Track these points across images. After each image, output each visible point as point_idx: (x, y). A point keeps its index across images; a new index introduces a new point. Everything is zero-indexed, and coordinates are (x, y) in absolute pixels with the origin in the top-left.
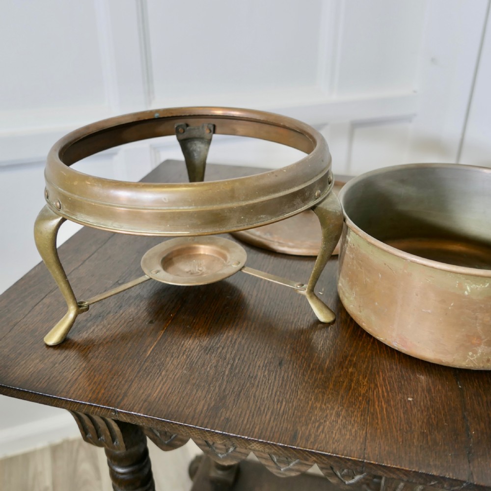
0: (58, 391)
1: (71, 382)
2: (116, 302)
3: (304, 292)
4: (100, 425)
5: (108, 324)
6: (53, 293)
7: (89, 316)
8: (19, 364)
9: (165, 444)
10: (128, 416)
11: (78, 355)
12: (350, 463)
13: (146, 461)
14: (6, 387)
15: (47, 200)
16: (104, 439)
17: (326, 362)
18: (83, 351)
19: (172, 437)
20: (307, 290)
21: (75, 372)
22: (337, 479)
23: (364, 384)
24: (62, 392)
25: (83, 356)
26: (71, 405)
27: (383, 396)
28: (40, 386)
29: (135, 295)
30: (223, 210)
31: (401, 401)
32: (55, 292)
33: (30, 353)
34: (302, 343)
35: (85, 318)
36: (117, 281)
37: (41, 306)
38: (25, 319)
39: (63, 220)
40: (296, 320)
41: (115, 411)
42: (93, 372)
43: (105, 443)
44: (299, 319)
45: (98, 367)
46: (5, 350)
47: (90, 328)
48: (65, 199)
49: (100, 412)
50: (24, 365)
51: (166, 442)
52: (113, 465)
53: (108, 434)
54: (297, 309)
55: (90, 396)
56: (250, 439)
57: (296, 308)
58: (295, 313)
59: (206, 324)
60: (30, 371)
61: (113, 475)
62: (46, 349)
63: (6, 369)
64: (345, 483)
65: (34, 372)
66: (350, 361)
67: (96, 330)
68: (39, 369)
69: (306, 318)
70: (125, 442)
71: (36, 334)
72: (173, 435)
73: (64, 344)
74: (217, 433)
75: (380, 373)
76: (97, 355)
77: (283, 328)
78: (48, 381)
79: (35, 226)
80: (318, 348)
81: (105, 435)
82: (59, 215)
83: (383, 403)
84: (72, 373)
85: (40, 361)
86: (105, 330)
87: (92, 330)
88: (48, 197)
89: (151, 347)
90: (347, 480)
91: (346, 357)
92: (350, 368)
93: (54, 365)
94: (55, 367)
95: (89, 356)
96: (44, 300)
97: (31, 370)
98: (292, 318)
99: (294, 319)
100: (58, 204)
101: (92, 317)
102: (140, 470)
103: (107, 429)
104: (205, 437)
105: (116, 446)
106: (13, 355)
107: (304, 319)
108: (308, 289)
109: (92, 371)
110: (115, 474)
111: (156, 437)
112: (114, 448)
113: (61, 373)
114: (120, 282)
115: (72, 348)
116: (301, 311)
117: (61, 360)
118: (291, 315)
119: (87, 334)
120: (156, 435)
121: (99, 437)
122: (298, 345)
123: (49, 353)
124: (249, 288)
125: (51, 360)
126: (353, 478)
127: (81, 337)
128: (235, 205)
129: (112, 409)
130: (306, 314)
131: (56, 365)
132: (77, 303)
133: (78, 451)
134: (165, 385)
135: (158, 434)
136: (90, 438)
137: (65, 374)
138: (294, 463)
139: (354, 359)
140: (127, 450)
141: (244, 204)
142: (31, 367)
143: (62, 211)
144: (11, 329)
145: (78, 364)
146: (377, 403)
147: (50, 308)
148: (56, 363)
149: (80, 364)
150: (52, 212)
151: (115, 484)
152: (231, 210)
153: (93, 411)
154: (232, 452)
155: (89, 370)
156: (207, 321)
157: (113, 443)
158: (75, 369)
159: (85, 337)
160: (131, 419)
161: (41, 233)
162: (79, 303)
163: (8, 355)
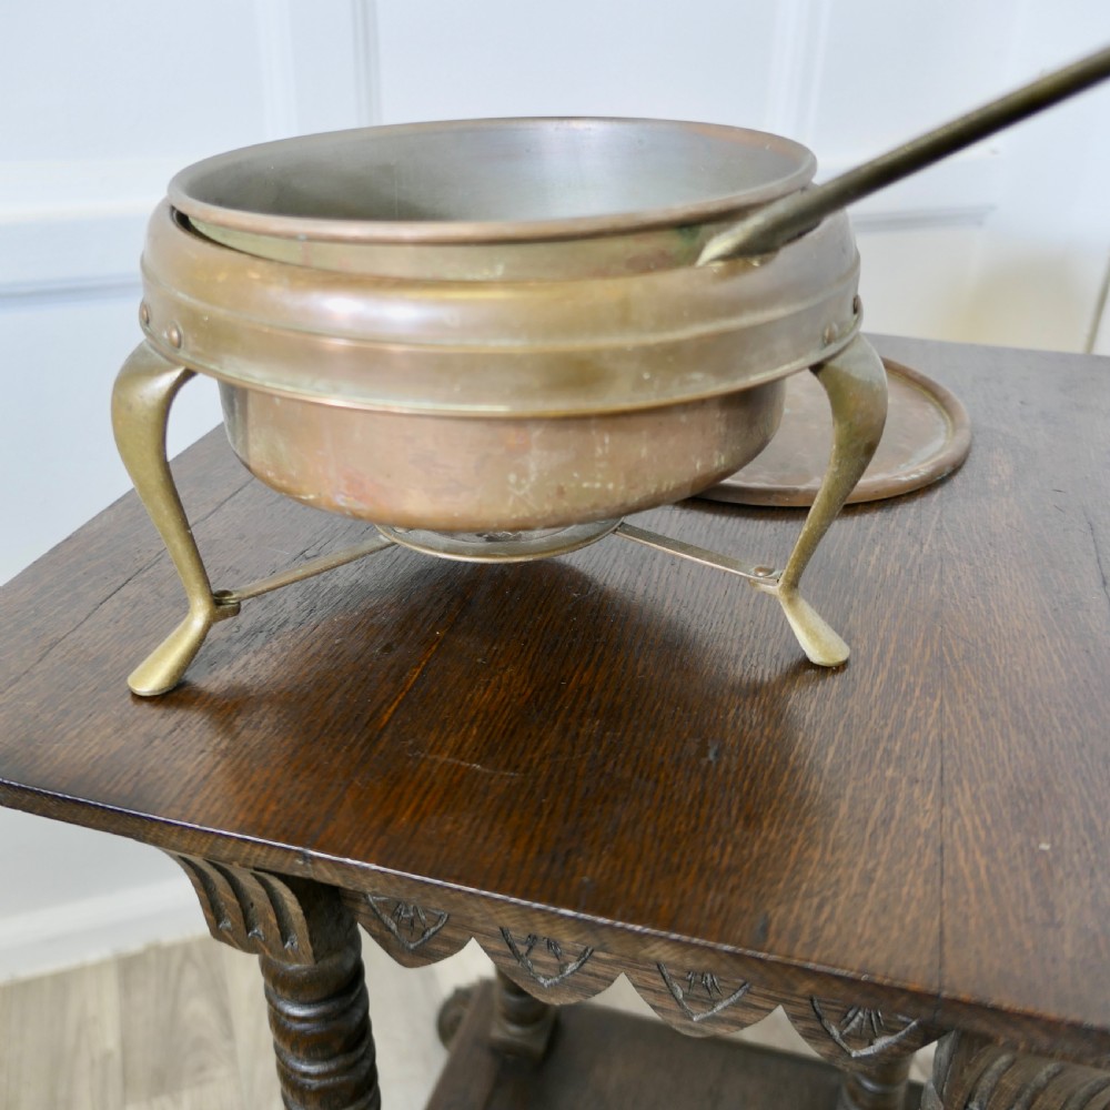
0: (161, 804)
1: (193, 784)
2: (300, 599)
3: (775, 589)
4: (254, 899)
5: (283, 650)
6: (145, 575)
7: (235, 629)
8: (63, 737)
9: (408, 948)
10: (338, 869)
11: (209, 719)
12: (904, 999)
13: (357, 991)
14: (32, 791)
15: (145, 331)
16: (261, 933)
17: (827, 754)
18: (220, 710)
19: (428, 934)
20: (781, 583)
21: (204, 759)
22: (831, 1044)
23: (927, 807)
24: (171, 805)
25: (222, 723)
26: (193, 839)
27: (977, 838)
28: (115, 790)
29: (347, 584)
30: (597, 353)
31: (1022, 852)
32: (151, 571)
33: (91, 711)
34: (764, 707)
35: (224, 635)
36: (302, 549)
37: (117, 604)
38: (77, 633)
39: (188, 374)
40: (745, 652)
41: (305, 857)
42: (247, 761)
43: (264, 942)
44: (753, 650)
45: (260, 749)
46: (28, 704)
47: (236, 657)
48: (193, 320)
49: (266, 857)
50: (77, 740)
51: (412, 946)
52: (281, 998)
53: (274, 921)
54: (747, 628)
55: (241, 817)
56: (646, 934)
57: (744, 626)
58: (741, 636)
59: (523, 654)
60: (89, 755)
61: (278, 1022)
62: (131, 703)
63: (31, 748)
64: (849, 1054)
65: (101, 757)
66: (888, 752)
67: (253, 662)
68: (112, 752)
69: (769, 649)
70: (312, 941)
71: (105, 668)
72: (429, 929)
73: (175, 694)
74: (563, 916)
75: (965, 782)
76: (256, 720)
77: (714, 670)
78: (135, 779)
79: (114, 392)
80: (804, 719)
81: (266, 922)
82: (175, 363)
83: (978, 855)
84: (195, 763)
85: (116, 731)
86: (275, 664)
87: (242, 662)
88: (148, 322)
89: (391, 705)
90: (855, 1048)
91: (877, 741)
92: (888, 767)
93: (151, 742)
94: (155, 747)
95: (236, 723)
96: (123, 589)
97: (94, 751)
98: (735, 647)
99: (740, 649)
100: (175, 335)
101: (242, 633)
102: (345, 1012)
103: (272, 911)
104: (532, 925)
105: (290, 953)
106: (49, 715)
107: (765, 651)
108: (786, 579)
109: (243, 759)
110: (283, 1019)
111: (386, 934)
112: (284, 955)
113: (168, 762)
114: (308, 554)
115: (192, 703)
116: (757, 630)
117: (167, 731)
118: (732, 640)
119: (233, 671)
120: (389, 929)
121: (249, 929)
122: (755, 710)
123: (137, 714)
124: (626, 575)
125: (143, 730)
126: (871, 1044)
127: (217, 678)
128: (629, 340)
129: (297, 851)
130: (768, 638)
131: (156, 742)
132: (212, 595)
133: (181, 971)
134: (429, 797)
135: (394, 926)
136: (228, 930)
137: (179, 763)
138: (726, 1003)
139: (897, 748)
140: (317, 962)
141: (652, 339)
142: (92, 744)
143: (183, 354)
144: (44, 655)
145: (211, 740)
146: (962, 854)
147: (138, 608)
148: (156, 738)
149: (215, 741)
150: (157, 355)
151: (280, 1044)
152: (620, 354)
153: (249, 854)
154: (572, 973)
155: (238, 756)
156: (526, 648)
157: (284, 944)
158: (203, 751)
159: (227, 678)
160: (344, 877)
161: (130, 408)
162: (216, 595)
163: (37, 716)
